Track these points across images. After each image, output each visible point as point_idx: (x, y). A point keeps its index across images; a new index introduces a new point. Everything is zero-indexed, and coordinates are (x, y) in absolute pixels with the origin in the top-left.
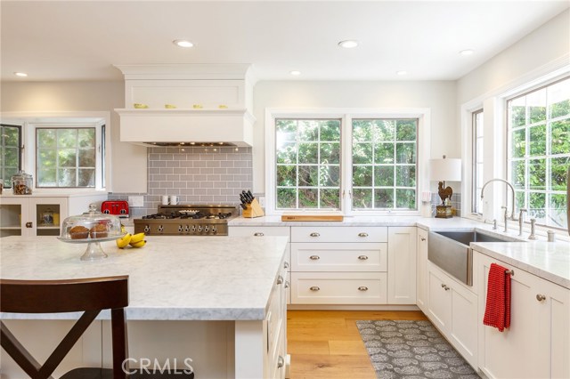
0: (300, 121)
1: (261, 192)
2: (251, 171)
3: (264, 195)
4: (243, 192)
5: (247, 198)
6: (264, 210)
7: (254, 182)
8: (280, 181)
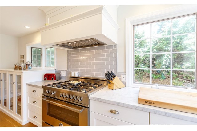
0: (153, 24)
1: (123, 72)
2: (116, 59)
3: (125, 73)
4: (108, 72)
5: (110, 77)
6: (124, 83)
7: (118, 65)
8: (137, 64)
